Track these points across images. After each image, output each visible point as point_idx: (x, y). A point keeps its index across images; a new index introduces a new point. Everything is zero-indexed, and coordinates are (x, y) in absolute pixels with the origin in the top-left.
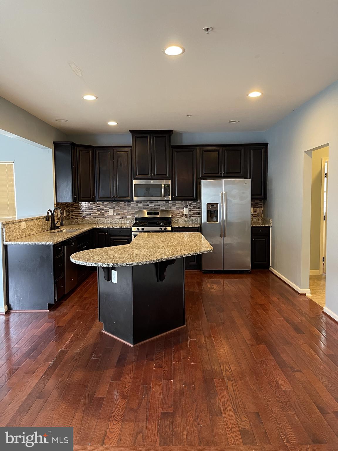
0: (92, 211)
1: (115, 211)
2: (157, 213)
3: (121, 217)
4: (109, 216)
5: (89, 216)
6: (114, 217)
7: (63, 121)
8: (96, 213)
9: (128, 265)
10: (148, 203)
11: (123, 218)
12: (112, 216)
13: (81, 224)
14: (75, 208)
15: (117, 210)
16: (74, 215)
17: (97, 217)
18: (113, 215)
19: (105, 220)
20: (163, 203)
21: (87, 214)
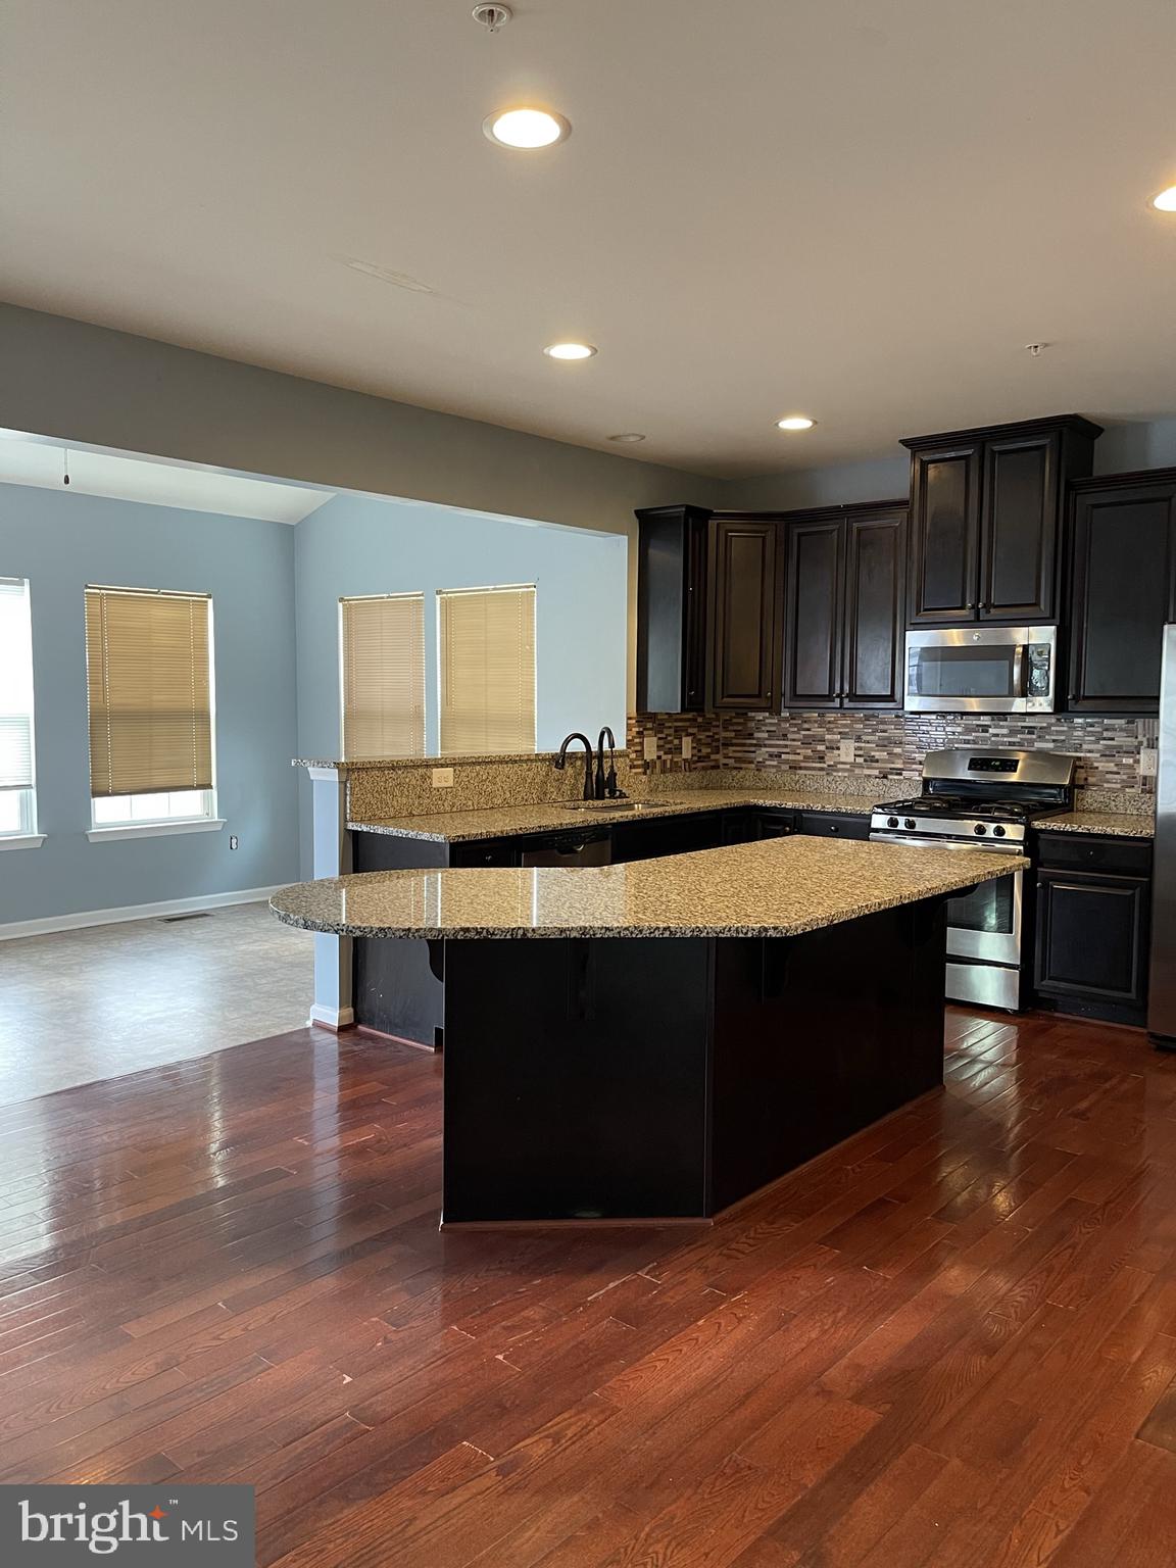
0: (786, 746)
1: (860, 748)
2: (1010, 766)
3: (880, 773)
4: (839, 766)
5: (775, 763)
6: (857, 771)
7: (632, 439)
8: (799, 754)
9: (342, 930)
10: (985, 720)
11: (890, 777)
12: (848, 766)
13: (748, 788)
14: (734, 731)
15: (867, 745)
16: (730, 757)
17: (800, 768)
18: (854, 765)
19: (825, 780)
20: (1045, 725)
21: (771, 756)
